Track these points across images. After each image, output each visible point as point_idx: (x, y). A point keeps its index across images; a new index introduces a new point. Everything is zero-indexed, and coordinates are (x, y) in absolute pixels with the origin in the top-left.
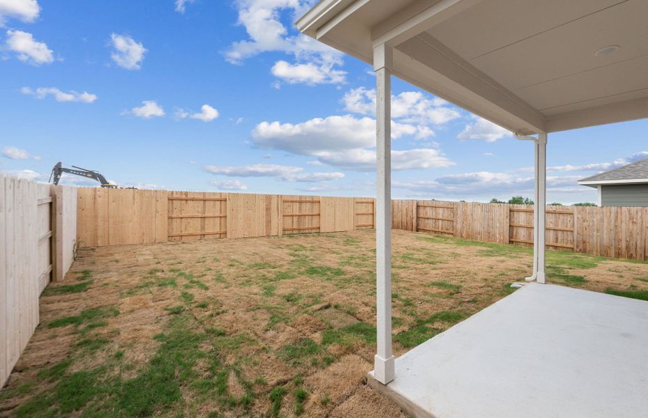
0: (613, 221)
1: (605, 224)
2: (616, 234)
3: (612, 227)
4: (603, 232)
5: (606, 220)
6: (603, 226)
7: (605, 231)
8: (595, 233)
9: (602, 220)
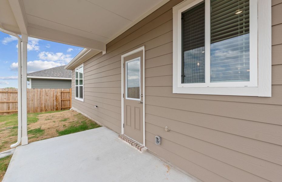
0: (39, 95)
1: (36, 97)
2: (40, 101)
3: (39, 98)
4: (35, 101)
5: (36, 95)
6: (34, 98)
7: (36, 101)
8: (31, 102)
9: (34, 95)
